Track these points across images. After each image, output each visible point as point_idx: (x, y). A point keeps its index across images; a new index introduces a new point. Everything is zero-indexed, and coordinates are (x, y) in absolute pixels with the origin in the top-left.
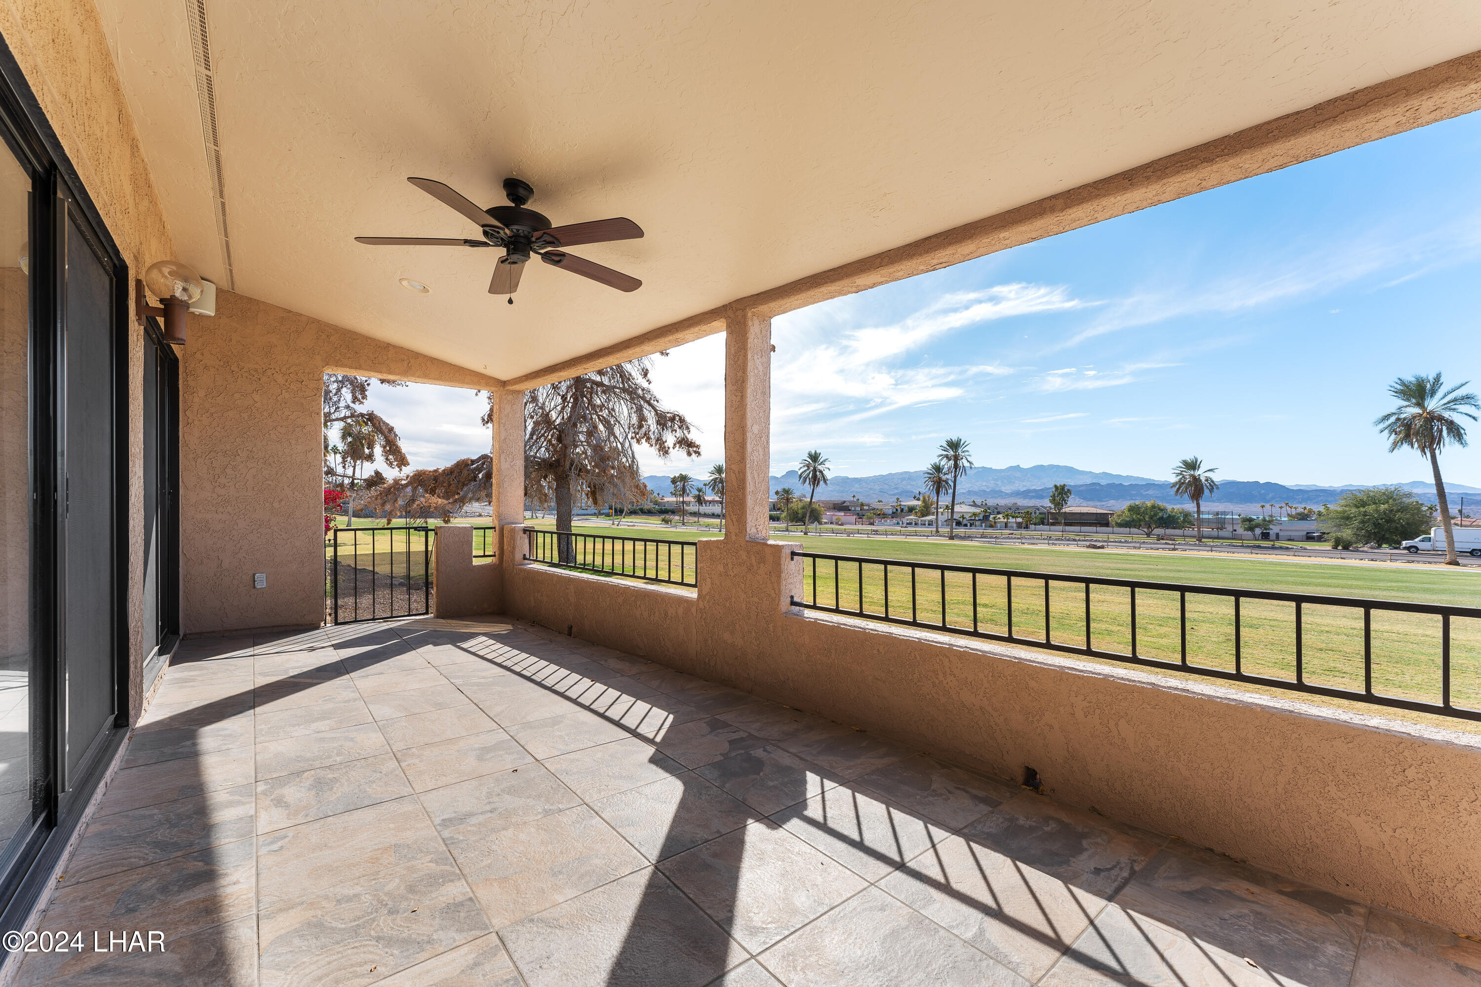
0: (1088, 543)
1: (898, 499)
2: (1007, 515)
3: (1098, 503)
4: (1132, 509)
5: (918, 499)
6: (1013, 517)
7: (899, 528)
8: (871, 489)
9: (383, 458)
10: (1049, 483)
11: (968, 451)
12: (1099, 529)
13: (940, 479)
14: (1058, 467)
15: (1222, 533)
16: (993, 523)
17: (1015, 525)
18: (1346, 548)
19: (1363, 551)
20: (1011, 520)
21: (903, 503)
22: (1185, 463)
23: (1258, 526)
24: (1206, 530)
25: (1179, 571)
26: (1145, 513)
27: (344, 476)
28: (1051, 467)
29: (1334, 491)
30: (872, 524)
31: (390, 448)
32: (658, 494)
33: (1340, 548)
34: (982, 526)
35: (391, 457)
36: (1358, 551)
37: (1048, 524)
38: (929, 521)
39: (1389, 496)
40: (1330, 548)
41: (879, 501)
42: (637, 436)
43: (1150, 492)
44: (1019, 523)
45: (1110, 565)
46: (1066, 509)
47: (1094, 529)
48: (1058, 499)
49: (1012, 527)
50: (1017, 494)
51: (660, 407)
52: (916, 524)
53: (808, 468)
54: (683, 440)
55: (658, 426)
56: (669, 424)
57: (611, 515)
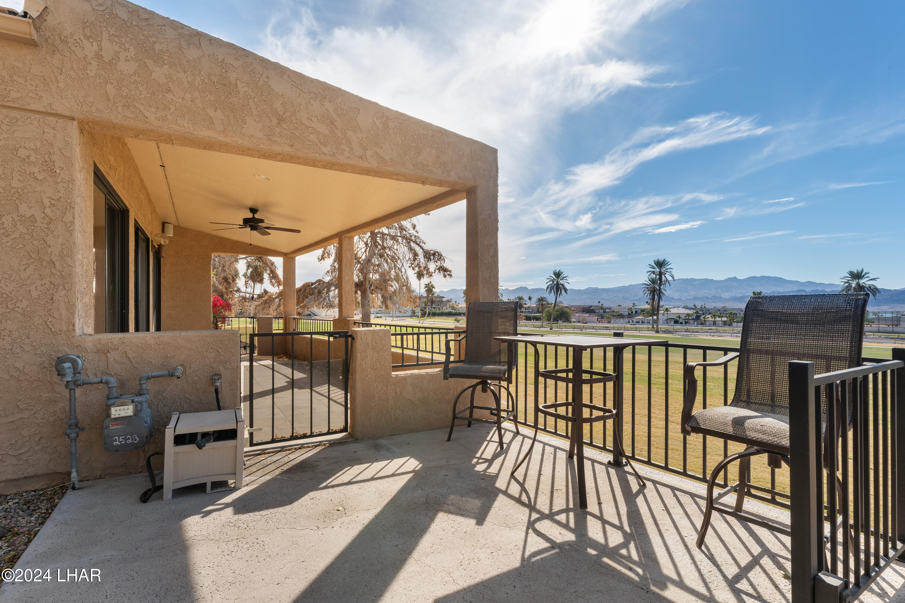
1: (634, 304)
2: (715, 315)
5: (649, 304)
6: (719, 317)
8: (616, 296)
9: (269, 281)
11: (671, 269)
13: (654, 288)
16: (703, 322)
17: (720, 323)
20: (718, 319)
21: (637, 307)
22: (850, 273)
27: (246, 293)
30: (609, 322)
31: (273, 275)
32: (456, 302)
34: (694, 324)
35: (273, 280)
38: (653, 320)
41: (619, 306)
42: (413, 266)
44: (725, 322)
49: (719, 324)
50: (731, 299)
51: (426, 247)
52: (642, 322)
53: (553, 282)
54: (441, 267)
55: (425, 259)
56: (432, 257)
57: (420, 316)
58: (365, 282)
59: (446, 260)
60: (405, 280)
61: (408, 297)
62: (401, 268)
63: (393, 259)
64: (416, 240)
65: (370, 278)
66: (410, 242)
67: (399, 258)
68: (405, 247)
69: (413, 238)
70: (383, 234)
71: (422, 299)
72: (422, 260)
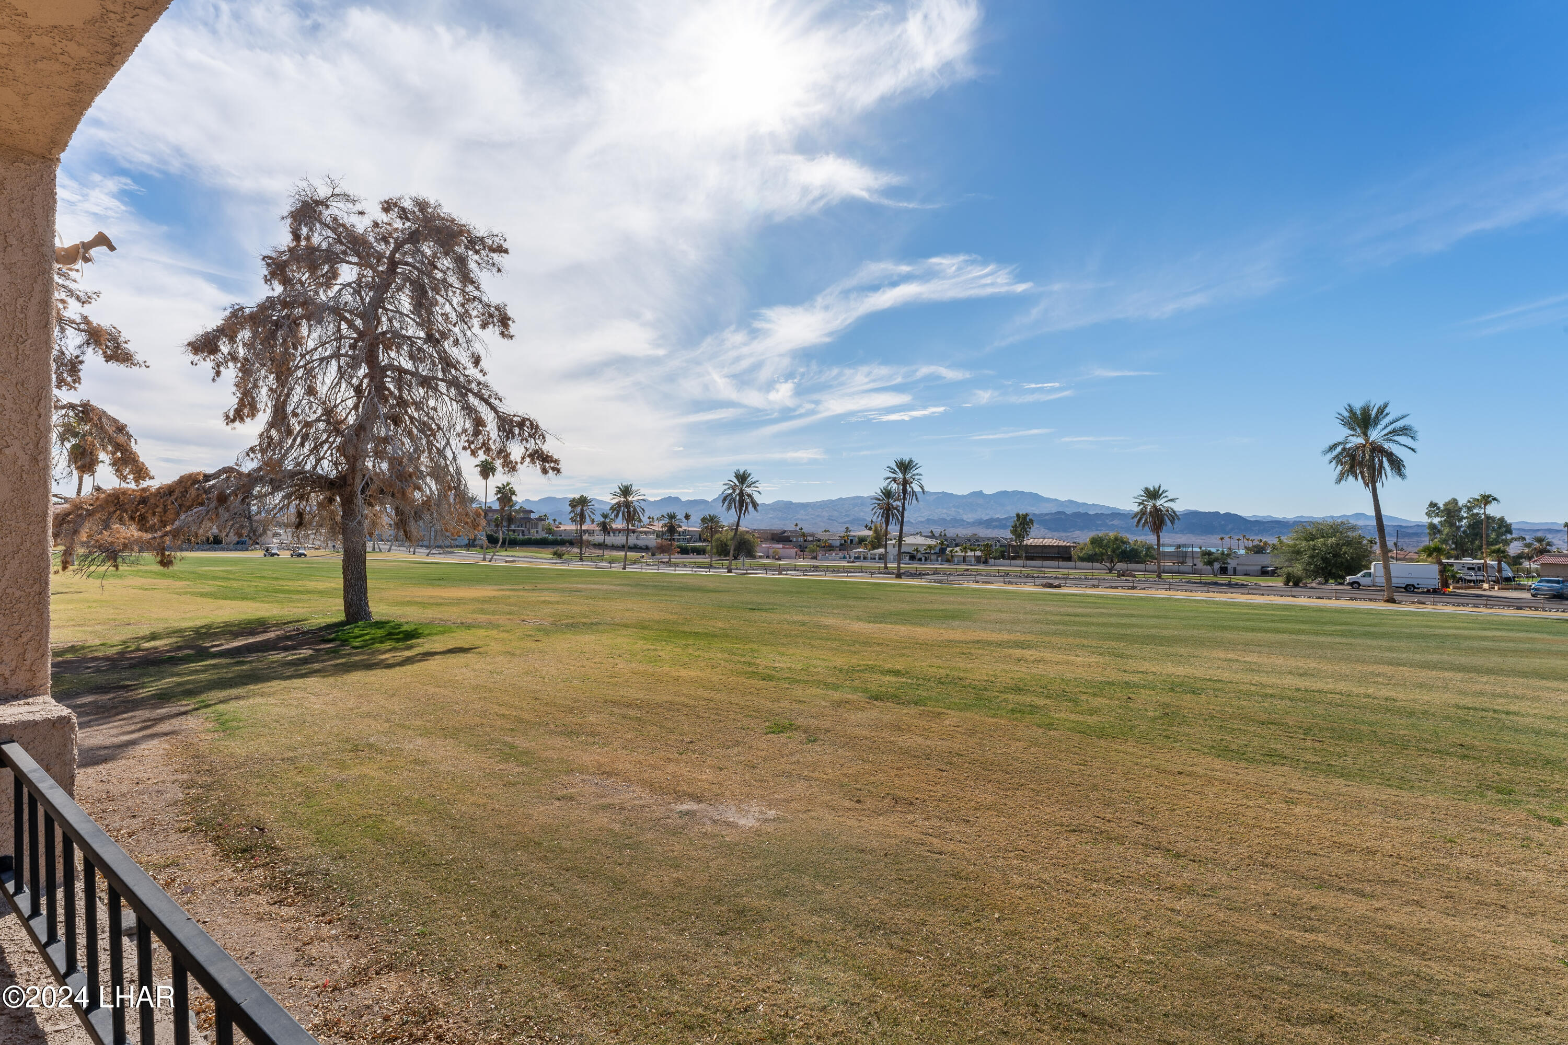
0: (1044, 581)
1: (847, 528)
2: (965, 548)
3: (1064, 534)
4: (1095, 541)
5: (870, 529)
6: (971, 550)
7: (845, 564)
8: (817, 516)
9: (110, 469)
10: (1010, 511)
11: (921, 475)
12: (1062, 563)
13: (888, 504)
14: (1022, 493)
15: (1182, 568)
16: (950, 558)
17: (973, 559)
18: (1296, 584)
19: (1311, 588)
20: (970, 553)
21: (852, 533)
22: (1147, 490)
23: (1216, 560)
24: (1167, 564)
25: (1132, 616)
26: (1107, 546)
28: (1015, 493)
29: (1287, 522)
30: (815, 558)
32: (554, 520)
33: (1291, 584)
34: (937, 561)
35: (123, 467)
36: (1306, 587)
37: (1008, 559)
38: (880, 554)
39: (1336, 528)
40: (1282, 584)
41: (826, 531)
42: (473, 447)
43: (1116, 522)
44: (978, 557)
45: (1062, 610)
46: (1028, 542)
47: (1055, 563)
48: (1019, 529)
49: (970, 562)
50: (980, 523)
51: (503, 408)
52: (864, 558)
53: (734, 490)
54: (536, 452)
55: (501, 434)
56: (517, 430)
57: (485, 546)
58: (353, 478)
59: (547, 436)
60: (452, 476)
61: (459, 514)
62: (444, 448)
63: (424, 427)
64: (480, 391)
65: (368, 469)
66: (466, 395)
67: (439, 428)
68: (454, 403)
69: (473, 386)
70: (401, 370)
71: (490, 515)
72: (494, 434)
